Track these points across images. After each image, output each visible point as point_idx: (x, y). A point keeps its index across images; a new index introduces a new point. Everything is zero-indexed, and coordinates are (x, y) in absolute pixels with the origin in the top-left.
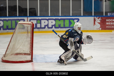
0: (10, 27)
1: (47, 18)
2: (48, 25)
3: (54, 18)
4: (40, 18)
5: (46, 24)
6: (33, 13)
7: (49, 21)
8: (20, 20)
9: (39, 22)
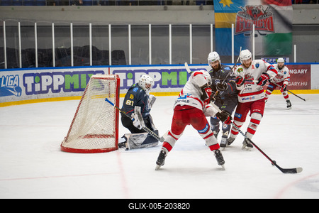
0: (76, 86)
1: (146, 68)
6: (119, 58)
8: (95, 73)
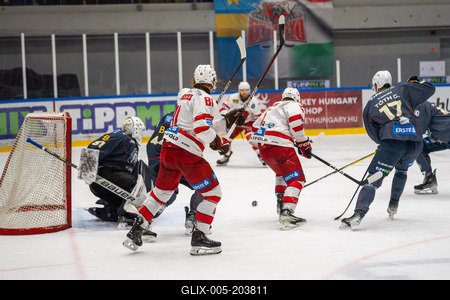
0: (3, 132)
1: (112, 101)
2: (114, 122)
3: (133, 100)
4: (91, 102)
5: (109, 118)
6: (70, 86)
7: (118, 108)
8: (31, 110)
9: (87, 112)
